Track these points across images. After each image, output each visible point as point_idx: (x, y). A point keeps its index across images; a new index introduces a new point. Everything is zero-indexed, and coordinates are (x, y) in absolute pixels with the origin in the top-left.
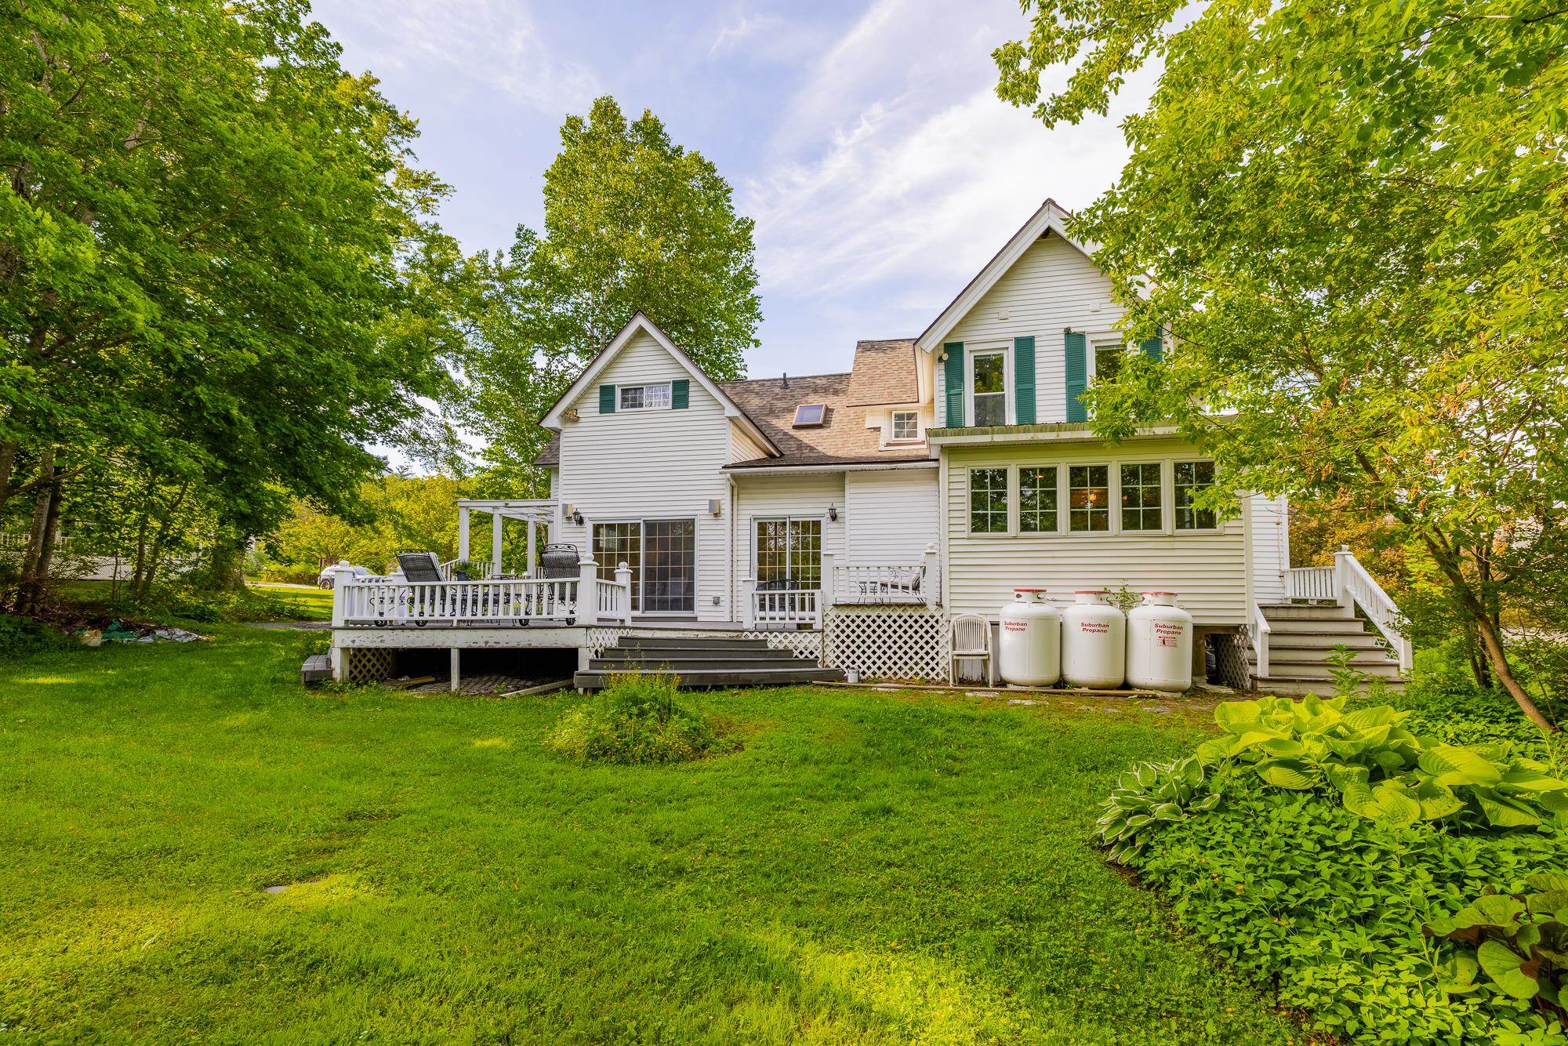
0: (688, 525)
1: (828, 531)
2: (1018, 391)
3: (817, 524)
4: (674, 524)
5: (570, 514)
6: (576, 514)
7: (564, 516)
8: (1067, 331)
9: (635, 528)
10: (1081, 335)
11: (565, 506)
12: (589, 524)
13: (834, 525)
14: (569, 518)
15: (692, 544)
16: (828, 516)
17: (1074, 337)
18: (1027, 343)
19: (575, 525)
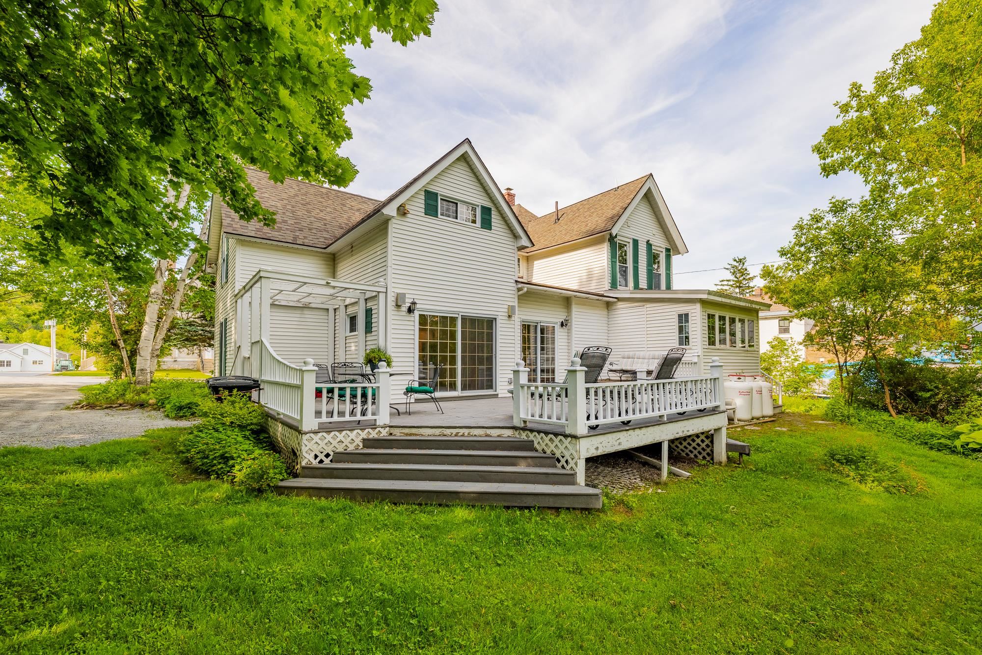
0: (490, 323)
1: (560, 333)
2: (634, 267)
3: (553, 330)
4: (480, 321)
5: (404, 303)
6: (414, 303)
7: (394, 304)
8: (648, 242)
9: (453, 320)
10: (651, 245)
11: (398, 294)
12: (417, 314)
13: (562, 330)
14: (398, 306)
15: (490, 337)
16: (559, 324)
17: (649, 245)
18: (636, 242)
19: (404, 314)
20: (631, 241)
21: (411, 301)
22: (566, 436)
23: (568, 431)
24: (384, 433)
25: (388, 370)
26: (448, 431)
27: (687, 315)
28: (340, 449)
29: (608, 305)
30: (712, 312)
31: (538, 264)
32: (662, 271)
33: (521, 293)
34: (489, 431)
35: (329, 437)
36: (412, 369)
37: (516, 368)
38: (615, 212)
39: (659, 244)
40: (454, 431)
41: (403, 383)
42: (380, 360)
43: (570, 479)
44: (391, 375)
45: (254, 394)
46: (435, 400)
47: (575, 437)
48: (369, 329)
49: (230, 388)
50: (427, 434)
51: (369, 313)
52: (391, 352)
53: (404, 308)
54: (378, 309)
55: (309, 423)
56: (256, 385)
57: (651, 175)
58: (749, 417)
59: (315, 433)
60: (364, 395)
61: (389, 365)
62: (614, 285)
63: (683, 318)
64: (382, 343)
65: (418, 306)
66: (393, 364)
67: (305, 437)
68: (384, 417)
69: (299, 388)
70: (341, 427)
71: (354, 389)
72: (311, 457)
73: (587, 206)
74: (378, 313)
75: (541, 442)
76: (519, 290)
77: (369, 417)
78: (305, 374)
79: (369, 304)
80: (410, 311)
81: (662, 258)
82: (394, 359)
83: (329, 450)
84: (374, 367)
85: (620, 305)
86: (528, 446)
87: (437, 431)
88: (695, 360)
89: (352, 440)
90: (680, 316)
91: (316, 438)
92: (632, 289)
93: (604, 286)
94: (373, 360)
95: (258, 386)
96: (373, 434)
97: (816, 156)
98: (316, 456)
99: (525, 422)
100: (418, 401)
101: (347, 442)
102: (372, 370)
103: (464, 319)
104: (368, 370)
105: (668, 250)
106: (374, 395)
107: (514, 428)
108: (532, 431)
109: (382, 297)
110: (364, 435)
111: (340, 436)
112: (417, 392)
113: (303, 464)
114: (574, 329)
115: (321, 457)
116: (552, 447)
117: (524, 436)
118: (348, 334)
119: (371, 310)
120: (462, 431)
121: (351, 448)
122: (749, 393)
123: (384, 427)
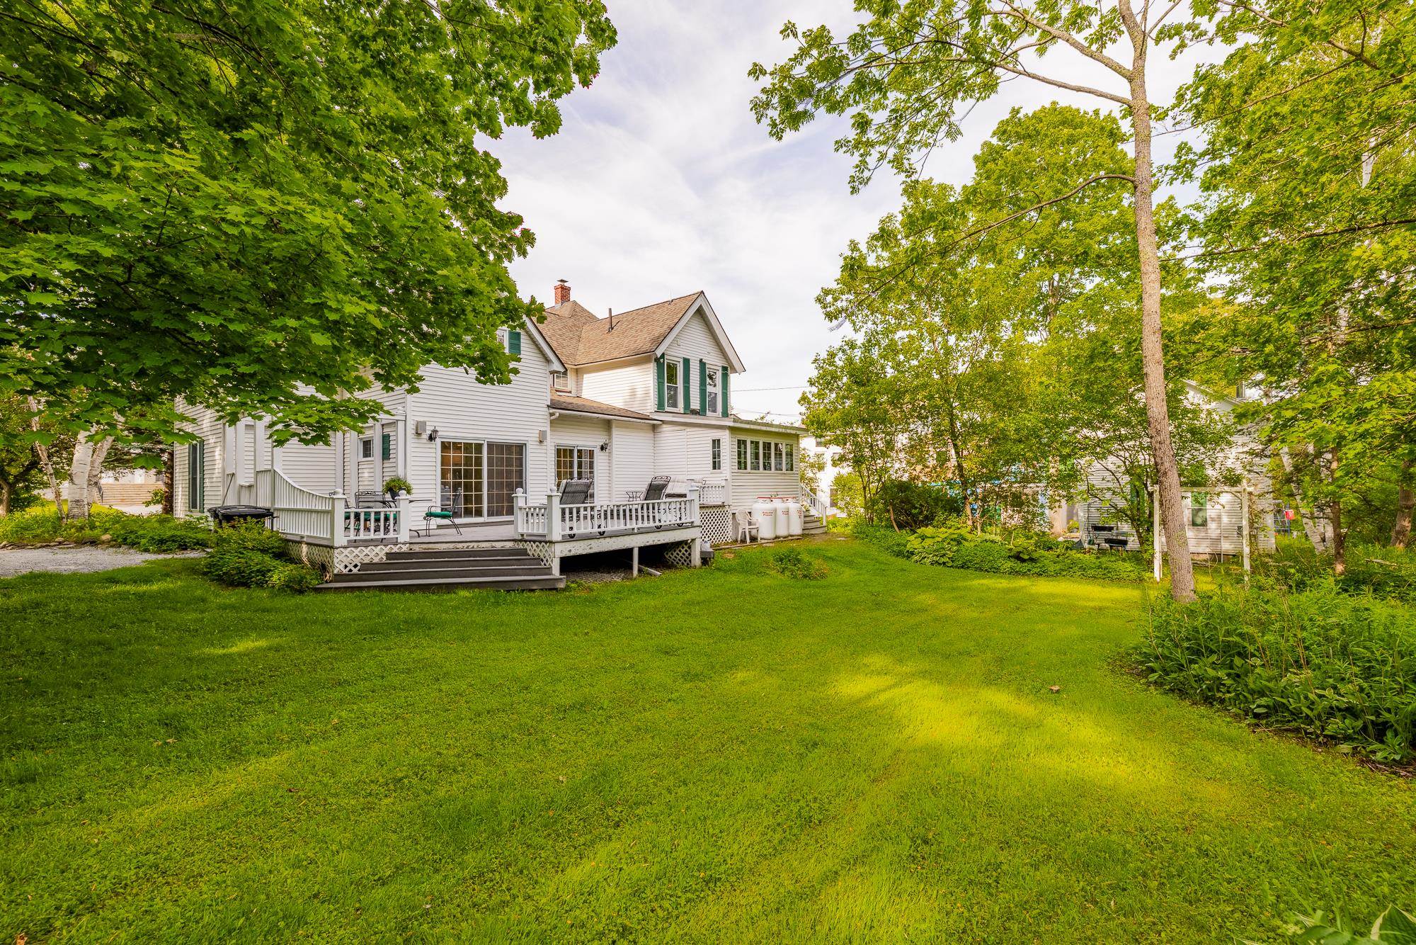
0: (520, 448)
1: (599, 458)
2: (684, 387)
3: (591, 453)
4: (509, 447)
5: (425, 431)
6: (435, 431)
7: (414, 432)
8: (701, 361)
9: (479, 447)
10: (705, 364)
11: (418, 422)
12: (438, 441)
13: (602, 453)
14: (418, 434)
15: (520, 462)
16: (599, 447)
17: (702, 364)
18: (686, 362)
19: (425, 441)
20: (681, 361)
21: (433, 428)
22: (546, 542)
23: (547, 539)
24: (405, 549)
25: (408, 496)
26: (460, 545)
27: (719, 440)
28: (367, 561)
29: (654, 428)
30: (742, 438)
31: (588, 379)
32: (718, 390)
33: (553, 417)
34: (494, 544)
35: (356, 551)
36: (433, 495)
37: (549, 493)
38: (662, 331)
39: (714, 362)
40: (466, 545)
41: (423, 508)
42: (401, 489)
43: (548, 570)
44: (411, 501)
45: (267, 521)
46: (456, 526)
47: (551, 542)
48: (386, 454)
49: (244, 516)
50: (442, 547)
51: (386, 439)
52: (410, 481)
53: (425, 436)
54: (397, 435)
55: (340, 539)
56: (268, 513)
57: (702, 292)
58: (773, 536)
59: (345, 548)
60: (387, 519)
61: (409, 492)
62: (660, 406)
63: (716, 443)
64: (401, 473)
65: (439, 433)
66: (413, 491)
67: (336, 551)
68: (404, 536)
69: (330, 513)
70: (367, 543)
71: (368, 514)
72: (342, 567)
73: (641, 317)
74: (396, 440)
75: (532, 549)
76: (552, 414)
77: (391, 535)
78: (336, 502)
79: (387, 430)
80: (431, 438)
81: (719, 377)
82: (413, 486)
83: (357, 561)
84: (394, 495)
85: (666, 428)
86: (524, 552)
87: (451, 546)
88: (723, 483)
89: (377, 554)
90: (714, 441)
91: (346, 552)
92: (682, 411)
93: (649, 407)
94: (394, 488)
95: (272, 514)
96: (395, 549)
97: (818, 306)
98: (346, 567)
99: (522, 535)
100: (440, 527)
101: (372, 555)
102: (393, 498)
103: (490, 445)
104: (388, 497)
105: (725, 369)
106: (395, 519)
107: (514, 540)
108: (526, 541)
109: (401, 425)
110: (387, 550)
111: (367, 551)
112: (436, 516)
113: (335, 572)
114: (614, 452)
115: (350, 567)
116: (538, 550)
117: (521, 546)
118: (361, 458)
119: (389, 436)
120: (472, 544)
121: (376, 560)
122: (773, 513)
123: (405, 543)
